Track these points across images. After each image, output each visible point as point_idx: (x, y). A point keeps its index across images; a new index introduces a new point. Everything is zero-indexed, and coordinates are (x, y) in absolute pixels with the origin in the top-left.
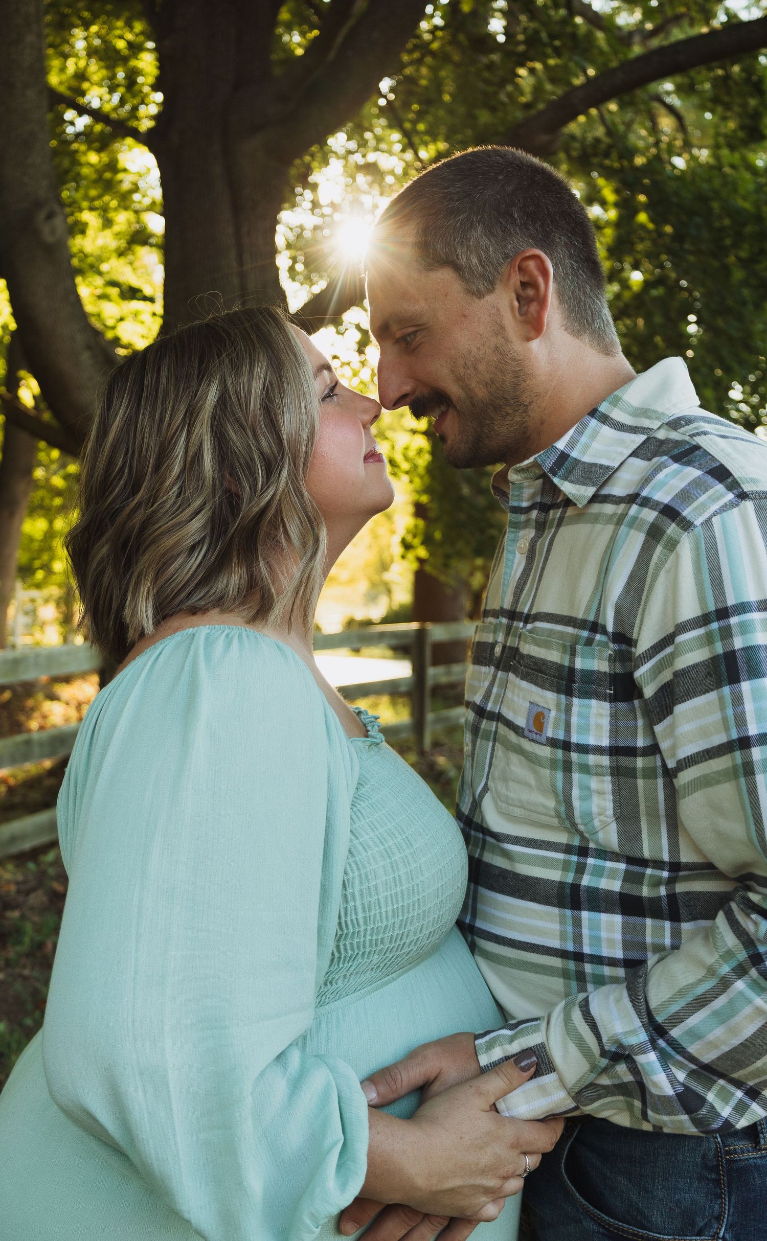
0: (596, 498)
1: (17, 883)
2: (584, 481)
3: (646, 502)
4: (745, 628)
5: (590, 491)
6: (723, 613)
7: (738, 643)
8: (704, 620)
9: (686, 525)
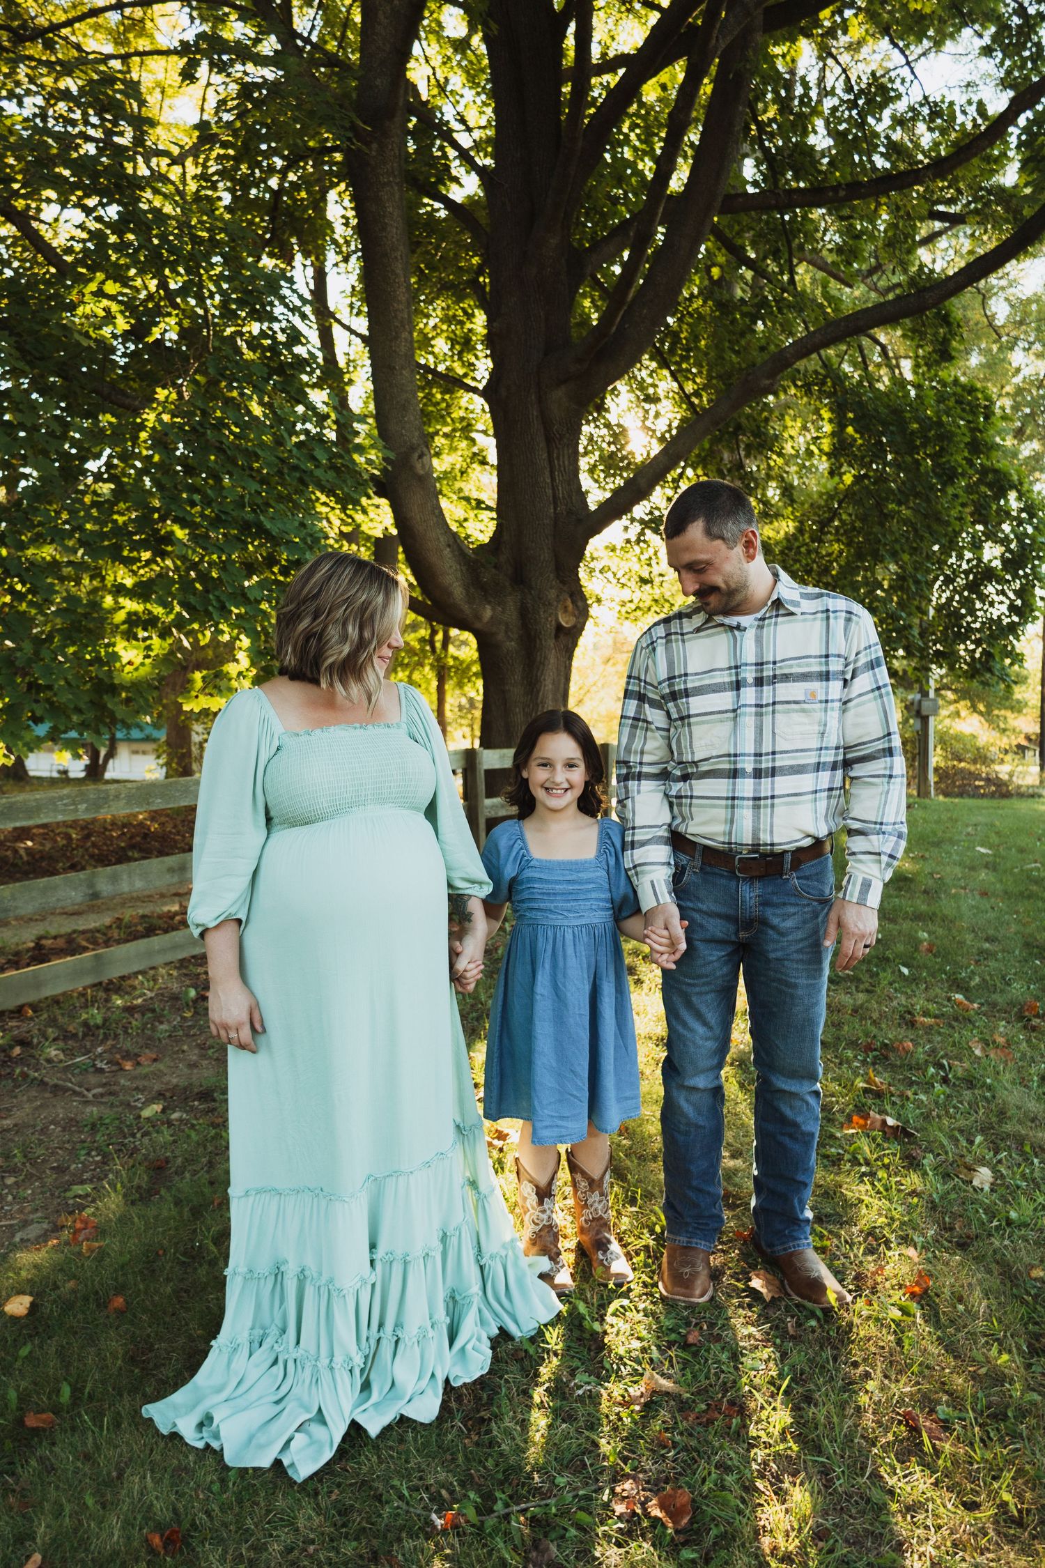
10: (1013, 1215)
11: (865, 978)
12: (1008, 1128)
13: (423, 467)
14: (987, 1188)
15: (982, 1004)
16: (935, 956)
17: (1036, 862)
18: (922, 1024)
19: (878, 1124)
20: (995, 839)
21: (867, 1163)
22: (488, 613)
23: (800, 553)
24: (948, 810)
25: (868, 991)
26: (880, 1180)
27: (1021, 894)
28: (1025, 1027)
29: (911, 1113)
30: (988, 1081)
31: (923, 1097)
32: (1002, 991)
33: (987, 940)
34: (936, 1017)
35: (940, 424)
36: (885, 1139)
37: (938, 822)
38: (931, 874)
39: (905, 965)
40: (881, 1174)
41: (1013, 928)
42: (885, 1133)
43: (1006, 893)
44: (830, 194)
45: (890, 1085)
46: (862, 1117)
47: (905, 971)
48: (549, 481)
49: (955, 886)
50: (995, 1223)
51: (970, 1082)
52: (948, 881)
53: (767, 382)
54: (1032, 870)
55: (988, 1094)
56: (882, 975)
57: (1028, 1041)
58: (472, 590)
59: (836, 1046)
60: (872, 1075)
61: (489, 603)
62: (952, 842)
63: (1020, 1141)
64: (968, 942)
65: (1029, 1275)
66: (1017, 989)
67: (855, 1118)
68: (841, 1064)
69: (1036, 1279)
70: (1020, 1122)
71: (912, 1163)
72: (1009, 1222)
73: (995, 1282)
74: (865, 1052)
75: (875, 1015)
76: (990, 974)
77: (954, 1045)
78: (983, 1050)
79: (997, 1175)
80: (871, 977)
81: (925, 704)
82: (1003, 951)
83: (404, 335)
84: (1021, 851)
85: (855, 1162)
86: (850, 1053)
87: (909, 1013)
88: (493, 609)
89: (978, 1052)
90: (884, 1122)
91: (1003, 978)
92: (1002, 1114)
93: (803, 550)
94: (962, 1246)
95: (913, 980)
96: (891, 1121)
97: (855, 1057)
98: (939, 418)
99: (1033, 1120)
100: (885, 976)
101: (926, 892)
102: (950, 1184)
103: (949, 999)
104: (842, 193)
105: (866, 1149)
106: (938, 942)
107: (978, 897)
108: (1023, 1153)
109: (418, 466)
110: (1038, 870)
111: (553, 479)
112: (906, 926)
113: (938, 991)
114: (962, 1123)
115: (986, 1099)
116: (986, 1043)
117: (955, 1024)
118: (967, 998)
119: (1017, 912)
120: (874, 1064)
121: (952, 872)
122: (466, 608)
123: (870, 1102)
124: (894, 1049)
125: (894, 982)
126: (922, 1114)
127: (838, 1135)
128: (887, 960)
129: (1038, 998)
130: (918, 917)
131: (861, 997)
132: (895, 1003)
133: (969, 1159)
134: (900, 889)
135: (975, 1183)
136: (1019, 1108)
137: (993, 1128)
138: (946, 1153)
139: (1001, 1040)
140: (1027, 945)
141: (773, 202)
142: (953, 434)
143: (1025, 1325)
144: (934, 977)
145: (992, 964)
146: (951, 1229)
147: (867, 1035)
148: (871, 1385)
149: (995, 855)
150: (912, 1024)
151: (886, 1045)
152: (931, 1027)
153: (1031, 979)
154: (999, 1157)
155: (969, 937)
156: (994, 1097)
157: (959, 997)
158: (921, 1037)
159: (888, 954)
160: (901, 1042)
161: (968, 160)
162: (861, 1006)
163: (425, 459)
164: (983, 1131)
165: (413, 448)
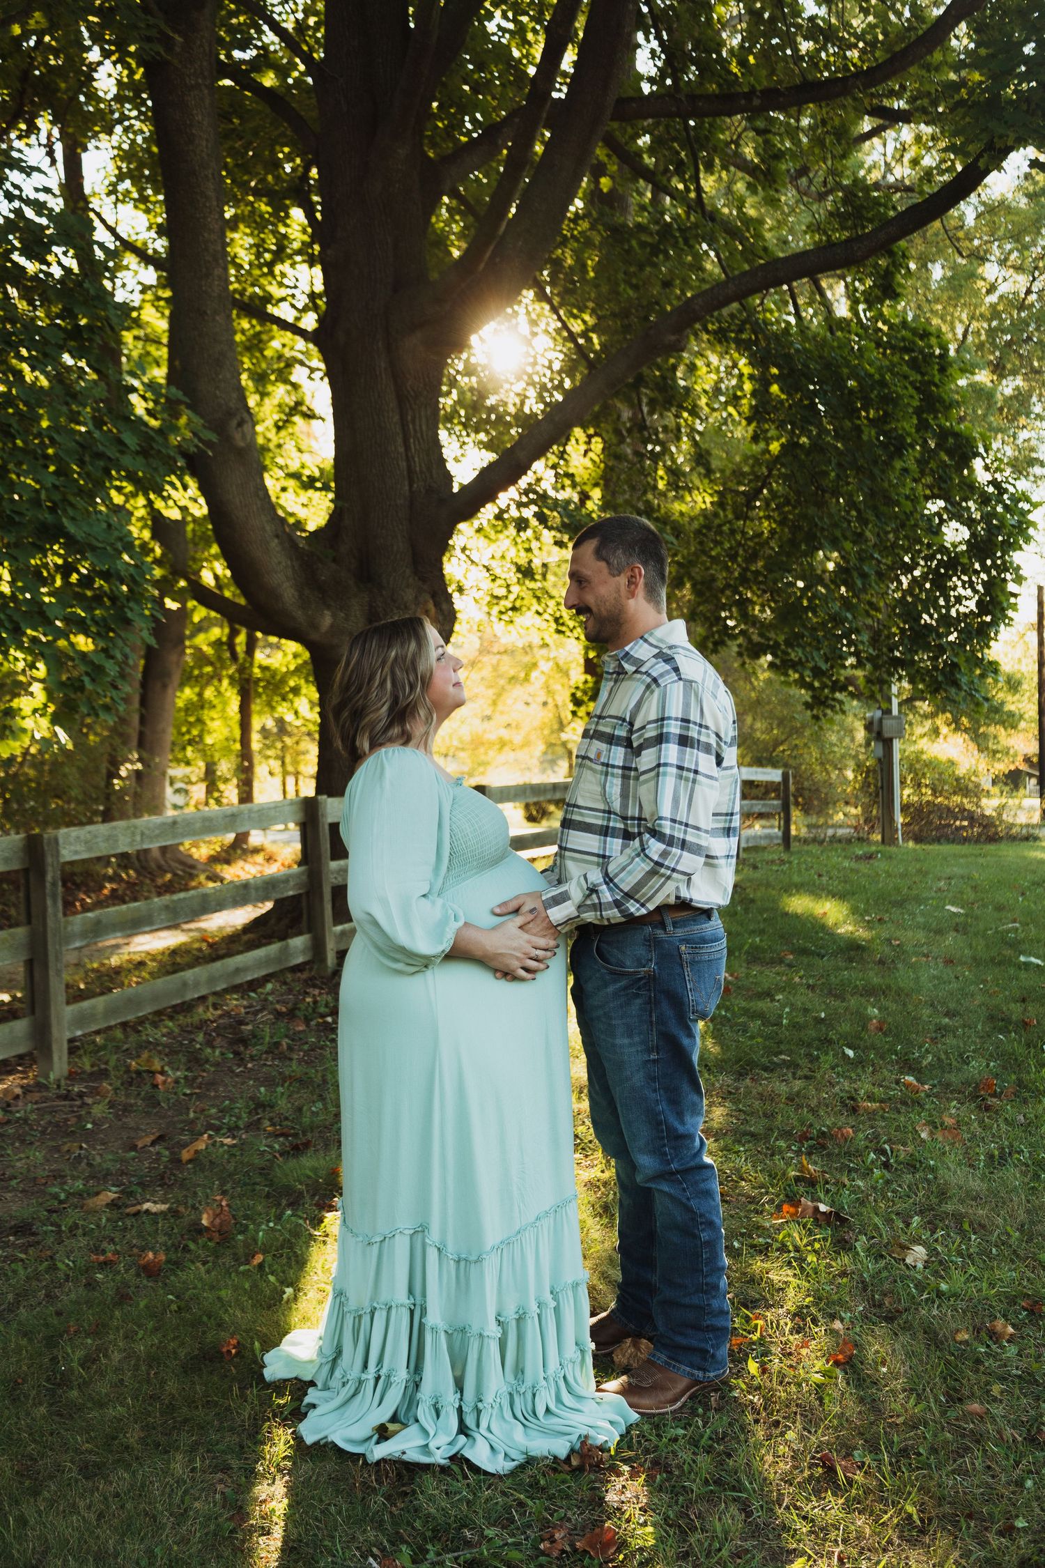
0: (636, 672)
1: (245, 1007)
2: (632, 664)
3: (649, 675)
4: (668, 725)
5: (634, 669)
6: (663, 719)
7: (665, 730)
8: (656, 721)
9: (658, 685)
10: (944, 1287)
11: (803, 1062)
12: (949, 1207)
13: (244, 437)
14: (920, 1265)
15: (934, 1086)
16: (885, 1035)
17: (1014, 921)
18: (866, 1109)
19: (810, 1211)
20: (970, 895)
21: (797, 1249)
22: (327, 620)
23: (721, 533)
24: (918, 860)
25: (806, 1077)
26: (809, 1264)
27: (992, 960)
28: (979, 1107)
29: (846, 1198)
30: (932, 1163)
31: (860, 1183)
32: (959, 1070)
33: (948, 1014)
34: (881, 1101)
35: (883, 383)
36: (817, 1222)
37: (903, 876)
38: (889, 940)
39: (850, 1048)
40: (811, 1258)
41: (979, 999)
42: (816, 1220)
43: (974, 959)
44: (743, 102)
45: (824, 1172)
46: (792, 1206)
47: (850, 1053)
48: (402, 450)
49: (916, 954)
50: (925, 1296)
51: (912, 1165)
52: (909, 948)
53: (673, 338)
54: (1009, 931)
55: (930, 1176)
56: (823, 1058)
57: (981, 1122)
58: (307, 592)
59: (766, 1138)
60: (805, 1162)
61: (328, 607)
62: (919, 900)
63: (958, 1218)
64: (925, 1018)
65: (954, 1339)
66: (976, 1067)
67: (786, 1207)
68: (772, 1155)
69: (961, 1343)
70: (962, 1201)
71: (843, 1245)
72: (940, 1294)
73: (920, 1347)
74: (801, 1142)
75: (813, 1103)
76: (946, 1053)
77: (897, 1129)
78: (931, 1133)
79: (932, 1252)
80: (811, 1062)
81: (888, 723)
82: (964, 1026)
83: (218, 272)
84: (999, 908)
85: (783, 1249)
86: (782, 1143)
87: (852, 1098)
88: (334, 616)
89: (924, 1135)
90: (817, 1209)
91: (961, 1055)
92: (943, 1195)
93: (726, 528)
94: (890, 1319)
95: (859, 1063)
96: (823, 1208)
97: (789, 1147)
98: (883, 376)
99: (975, 1199)
100: (827, 1059)
101: (881, 962)
102: (882, 1263)
103: (898, 1082)
104: (756, 102)
105: (796, 1235)
106: (890, 1020)
107: (941, 965)
108: (962, 1232)
109: (237, 436)
110: (1017, 929)
111: (407, 448)
112: (853, 1002)
113: (886, 1073)
114: (900, 1206)
115: (928, 1181)
116: (933, 1125)
117: (903, 1109)
118: (918, 1080)
119: (984, 982)
120: (809, 1154)
121: (912, 937)
122: (299, 614)
123: (802, 1189)
124: (832, 1137)
125: (837, 1066)
126: (858, 1199)
127: (767, 1225)
128: (830, 1042)
129: (997, 1076)
130: (870, 992)
131: (798, 1084)
132: (837, 1088)
133: (903, 1239)
134: (851, 960)
135: (909, 1261)
136: (961, 1188)
137: (933, 1209)
138: (881, 1236)
139: (949, 1121)
140: (991, 1018)
141: (674, 109)
142: (899, 397)
143: (945, 1378)
144: (882, 1058)
145: (950, 1040)
146: (880, 1305)
147: (802, 1124)
148: (791, 1435)
149: (966, 915)
150: (854, 1110)
151: (824, 1133)
152: (874, 1112)
153: (991, 1055)
154: (936, 1236)
155: (926, 1012)
156: (935, 1178)
157: (910, 1079)
158: (863, 1123)
159: (832, 1035)
160: (840, 1129)
161: (904, 69)
162: (798, 1094)
163: (246, 427)
164: (921, 1213)
165: (230, 414)
